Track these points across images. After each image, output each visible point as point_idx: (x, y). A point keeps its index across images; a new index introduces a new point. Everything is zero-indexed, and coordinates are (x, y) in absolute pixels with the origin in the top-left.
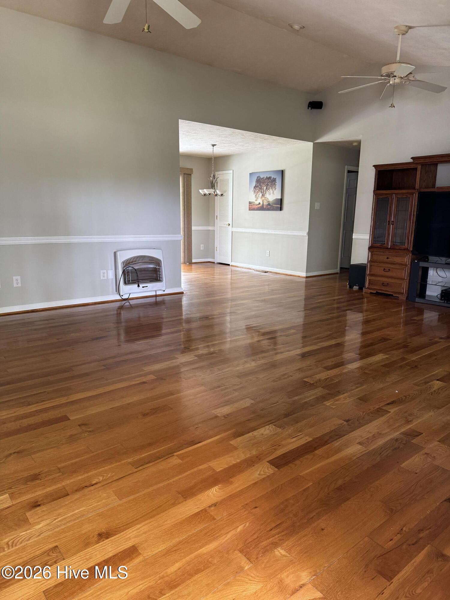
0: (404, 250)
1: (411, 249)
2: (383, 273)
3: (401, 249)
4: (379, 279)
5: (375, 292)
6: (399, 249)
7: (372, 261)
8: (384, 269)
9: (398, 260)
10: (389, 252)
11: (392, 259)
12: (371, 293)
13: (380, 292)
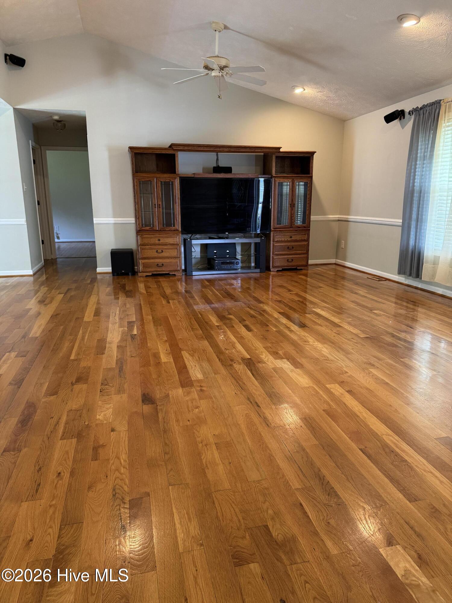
0: (174, 231)
1: (180, 230)
2: (156, 255)
3: (171, 231)
4: (152, 261)
5: (150, 274)
6: (169, 231)
7: (142, 245)
8: (157, 251)
9: (170, 240)
10: (159, 234)
11: (162, 241)
12: (147, 276)
13: (155, 273)
